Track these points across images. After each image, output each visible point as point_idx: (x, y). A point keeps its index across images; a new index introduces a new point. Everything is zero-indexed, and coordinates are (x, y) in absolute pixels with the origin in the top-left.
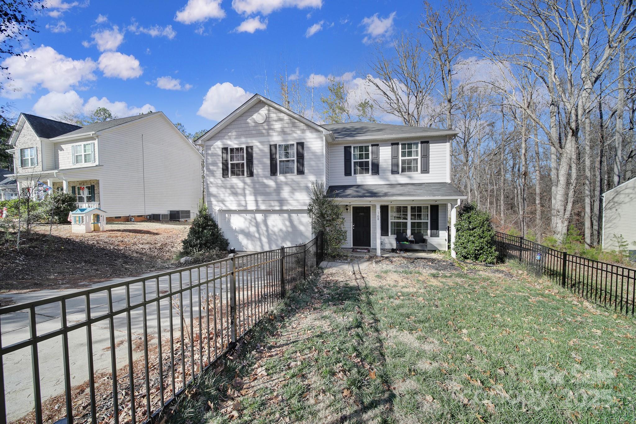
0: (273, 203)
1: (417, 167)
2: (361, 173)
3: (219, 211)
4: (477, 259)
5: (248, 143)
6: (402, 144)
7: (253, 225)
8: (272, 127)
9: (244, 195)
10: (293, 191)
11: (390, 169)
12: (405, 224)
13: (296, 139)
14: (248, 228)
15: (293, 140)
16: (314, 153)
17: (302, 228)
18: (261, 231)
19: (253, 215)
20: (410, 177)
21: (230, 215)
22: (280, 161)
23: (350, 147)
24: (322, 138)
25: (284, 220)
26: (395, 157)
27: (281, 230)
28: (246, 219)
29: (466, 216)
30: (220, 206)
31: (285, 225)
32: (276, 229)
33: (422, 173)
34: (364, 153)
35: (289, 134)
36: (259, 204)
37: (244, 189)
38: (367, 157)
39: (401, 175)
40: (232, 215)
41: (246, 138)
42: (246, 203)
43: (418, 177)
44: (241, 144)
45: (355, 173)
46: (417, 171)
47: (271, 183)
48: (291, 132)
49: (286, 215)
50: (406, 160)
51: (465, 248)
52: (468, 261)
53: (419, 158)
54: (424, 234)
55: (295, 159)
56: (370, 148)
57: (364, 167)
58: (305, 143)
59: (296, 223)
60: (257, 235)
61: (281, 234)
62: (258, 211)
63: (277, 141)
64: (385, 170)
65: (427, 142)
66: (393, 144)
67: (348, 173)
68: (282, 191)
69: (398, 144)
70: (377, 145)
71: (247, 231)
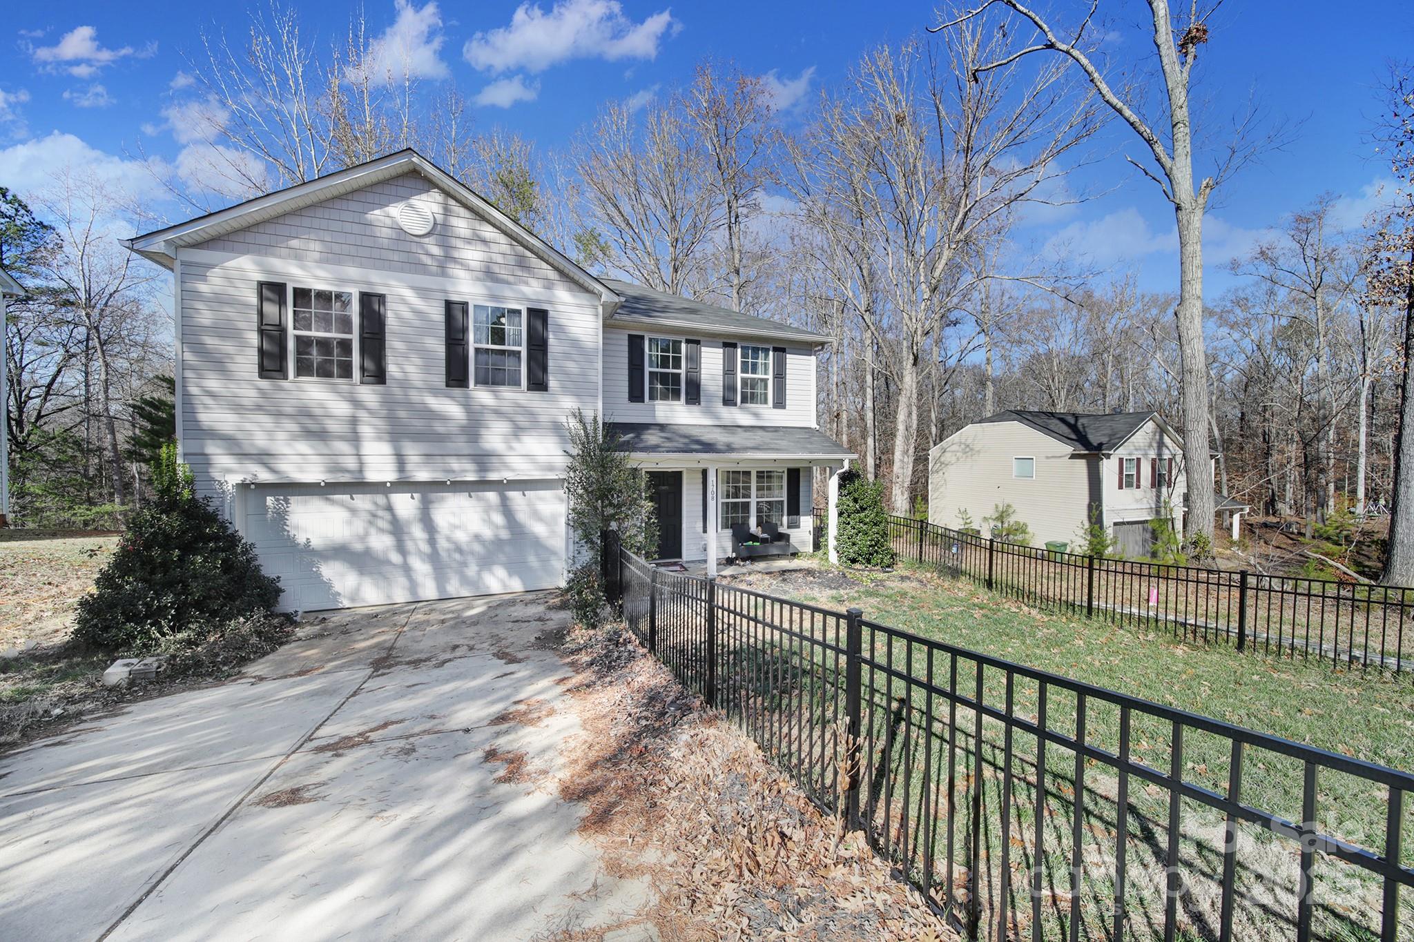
0: (455, 464)
1: (766, 395)
2: (665, 397)
3: (244, 487)
4: (869, 561)
5: (370, 283)
6: (742, 348)
7: (381, 530)
8: (456, 254)
9: (355, 439)
10: (518, 431)
11: (721, 394)
12: (746, 506)
13: (529, 300)
14: (363, 538)
15: (518, 300)
16: (575, 343)
17: (539, 529)
18: (410, 545)
19: (380, 499)
20: (756, 415)
21: (287, 501)
22: (477, 350)
23: (642, 338)
24: (595, 308)
25: (488, 509)
26: (729, 371)
27: (477, 537)
28: (353, 511)
29: (850, 487)
30: (247, 473)
31: (489, 522)
32: (462, 537)
33: (775, 407)
34: (671, 355)
35: (508, 283)
36: (409, 467)
37: (354, 421)
38: (677, 364)
39: (740, 408)
40: (293, 499)
41: (361, 266)
42: (361, 463)
43: (770, 415)
44: (344, 281)
45: (652, 398)
46: (766, 402)
47: (450, 408)
48: (511, 279)
49: (492, 496)
50: (748, 379)
51: (854, 544)
52: (857, 566)
53: (770, 376)
54: (779, 523)
55: (523, 350)
56: (683, 346)
57: (670, 387)
58: (551, 314)
59: (522, 516)
60: (395, 558)
61: (477, 548)
62: (404, 485)
63: (469, 294)
64: (711, 397)
65: (783, 350)
66: (726, 345)
67: (636, 395)
68: (483, 431)
69: (734, 346)
70: (698, 342)
71: (358, 547)
